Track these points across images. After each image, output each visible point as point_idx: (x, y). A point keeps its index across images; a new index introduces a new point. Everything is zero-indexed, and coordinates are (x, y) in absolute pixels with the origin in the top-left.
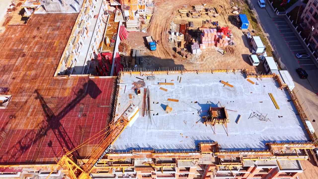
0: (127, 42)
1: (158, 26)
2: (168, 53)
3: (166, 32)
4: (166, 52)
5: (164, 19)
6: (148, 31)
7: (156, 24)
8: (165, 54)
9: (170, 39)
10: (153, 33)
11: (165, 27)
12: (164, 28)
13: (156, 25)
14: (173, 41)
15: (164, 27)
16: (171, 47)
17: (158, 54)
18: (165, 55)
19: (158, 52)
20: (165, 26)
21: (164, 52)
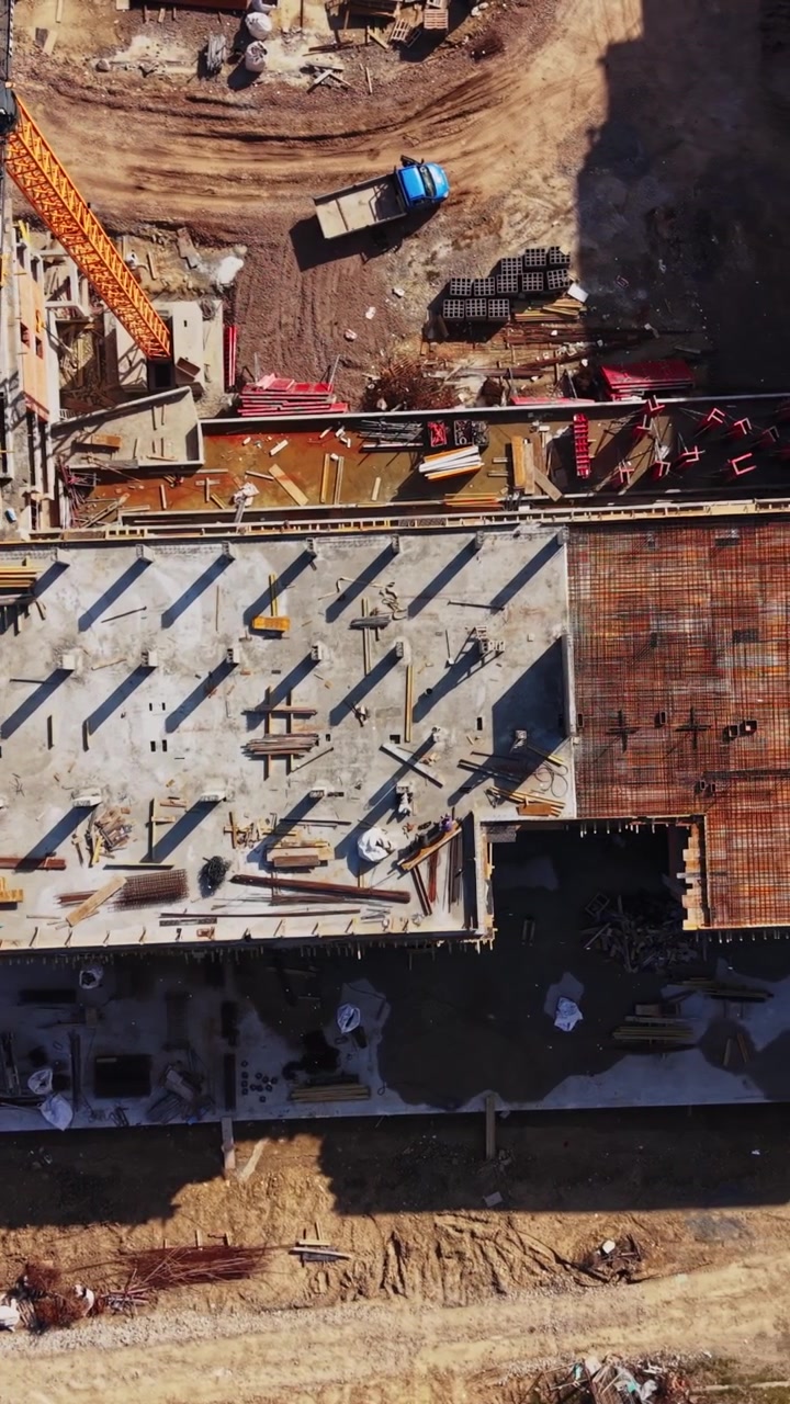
0: (355, 374)
1: (166, 167)
2: (461, 89)
3: (245, 107)
4: (449, 104)
5: (79, 127)
6: (228, 238)
7: (131, 181)
8: (466, 107)
9: (305, 80)
10: (251, 197)
11: (174, 114)
12: (182, 121)
13: (146, 185)
14: (321, 59)
15: (171, 121)
16: (391, 69)
17: (465, 154)
18: (475, 111)
19: (452, 160)
20: (162, 118)
21: (445, 116)
